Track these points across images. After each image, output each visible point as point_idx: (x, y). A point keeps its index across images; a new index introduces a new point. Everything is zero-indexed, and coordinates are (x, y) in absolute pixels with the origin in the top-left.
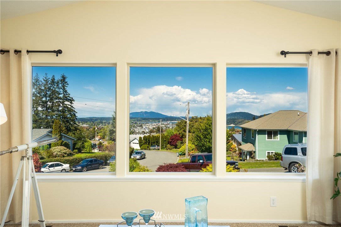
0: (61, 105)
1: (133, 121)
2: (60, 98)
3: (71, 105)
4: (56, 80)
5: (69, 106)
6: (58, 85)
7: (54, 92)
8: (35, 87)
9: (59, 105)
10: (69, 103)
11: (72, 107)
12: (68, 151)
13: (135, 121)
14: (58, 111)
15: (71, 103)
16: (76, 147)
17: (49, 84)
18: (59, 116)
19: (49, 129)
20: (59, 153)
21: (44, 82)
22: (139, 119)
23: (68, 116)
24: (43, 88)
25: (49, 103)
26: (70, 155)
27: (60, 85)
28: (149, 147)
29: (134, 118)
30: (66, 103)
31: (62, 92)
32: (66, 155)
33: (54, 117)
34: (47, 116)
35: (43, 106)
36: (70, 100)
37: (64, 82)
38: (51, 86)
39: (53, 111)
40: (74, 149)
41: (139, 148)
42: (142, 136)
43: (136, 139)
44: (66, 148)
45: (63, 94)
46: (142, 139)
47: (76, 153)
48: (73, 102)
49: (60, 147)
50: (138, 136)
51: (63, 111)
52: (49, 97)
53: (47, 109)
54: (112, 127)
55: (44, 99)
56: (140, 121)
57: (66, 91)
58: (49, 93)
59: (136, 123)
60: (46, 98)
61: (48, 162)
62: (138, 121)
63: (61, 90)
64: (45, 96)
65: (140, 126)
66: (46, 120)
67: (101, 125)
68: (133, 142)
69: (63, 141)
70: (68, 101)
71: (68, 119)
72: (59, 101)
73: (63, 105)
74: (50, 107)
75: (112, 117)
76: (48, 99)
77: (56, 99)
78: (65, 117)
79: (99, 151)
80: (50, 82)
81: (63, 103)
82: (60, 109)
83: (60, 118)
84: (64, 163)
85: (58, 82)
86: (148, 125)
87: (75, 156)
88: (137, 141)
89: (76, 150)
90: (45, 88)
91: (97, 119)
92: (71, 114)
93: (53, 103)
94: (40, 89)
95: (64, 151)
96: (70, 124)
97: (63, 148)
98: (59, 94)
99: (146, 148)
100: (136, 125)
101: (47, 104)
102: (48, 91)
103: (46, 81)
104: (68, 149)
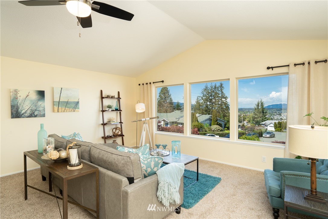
0: (220, 101)
1: (273, 110)
2: (219, 97)
3: (225, 101)
4: (217, 86)
5: (225, 102)
6: (218, 89)
7: (216, 93)
8: (206, 91)
9: (219, 101)
10: (224, 100)
11: (226, 102)
12: (220, 128)
13: (275, 111)
14: (219, 104)
15: (226, 99)
16: (226, 127)
17: (213, 89)
18: (219, 107)
19: (211, 115)
20: (215, 129)
21: (210, 88)
22: (278, 109)
23: (224, 107)
24: (210, 91)
25: (213, 100)
26: (221, 130)
27: (219, 89)
28: (282, 130)
29: (274, 109)
30: (223, 99)
31: (220, 93)
32: (219, 131)
33: (216, 108)
34: (212, 107)
35: (210, 102)
36: (225, 98)
37: (221, 87)
38: (214, 90)
39: (216, 105)
40: (225, 127)
41: (274, 130)
42: (277, 122)
43: (271, 123)
44: (219, 127)
45: (221, 95)
46: (277, 124)
47: (226, 130)
48: (227, 99)
49: (216, 126)
50: (273, 122)
51: (221, 105)
52: (213, 96)
53: (212, 103)
54: (254, 115)
55: (210, 98)
56: (279, 111)
57: (223, 93)
58: (213, 94)
59: (275, 112)
60: (212, 97)
61: (207, 133)
62: (277, 111)
63: (220, 92)
64: (211, 96)
65: (279, 115)
66: (212, 110)
67: (249, 113)
68: (269, 125)
69: (218, 122)
70: (224, 98)
71: (224, 109)
72: (219, 99)
73: (221, 101)
74: (213, 102)
75: (254, 108)
76: (213, 97)
77: (217, 97)
78: (222, 108)
79: (242, 130)
80: (213, 88)
81: (221, 99)
82: (220, 103)
83: (220, 109)
84: (216, 135)
85: (218, 87)
86: (286, 114)
87: (225, 132)
88: (272, 125)
89: (226, 128)
90: (211, 91)
91: (246, 109)
92: (226, 106)
93: (216, 99)
94: (208, 92)
95: (218, 128)
96: (225, 112)
97: (218, 126)
98: (219, 94)
99: (280, 130)
100: (275, 114)
101: (212, 101)
102: (213, 93)
103: (212, 87)
104: (221, 127)
